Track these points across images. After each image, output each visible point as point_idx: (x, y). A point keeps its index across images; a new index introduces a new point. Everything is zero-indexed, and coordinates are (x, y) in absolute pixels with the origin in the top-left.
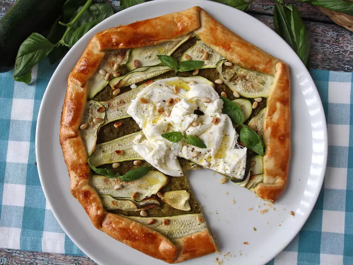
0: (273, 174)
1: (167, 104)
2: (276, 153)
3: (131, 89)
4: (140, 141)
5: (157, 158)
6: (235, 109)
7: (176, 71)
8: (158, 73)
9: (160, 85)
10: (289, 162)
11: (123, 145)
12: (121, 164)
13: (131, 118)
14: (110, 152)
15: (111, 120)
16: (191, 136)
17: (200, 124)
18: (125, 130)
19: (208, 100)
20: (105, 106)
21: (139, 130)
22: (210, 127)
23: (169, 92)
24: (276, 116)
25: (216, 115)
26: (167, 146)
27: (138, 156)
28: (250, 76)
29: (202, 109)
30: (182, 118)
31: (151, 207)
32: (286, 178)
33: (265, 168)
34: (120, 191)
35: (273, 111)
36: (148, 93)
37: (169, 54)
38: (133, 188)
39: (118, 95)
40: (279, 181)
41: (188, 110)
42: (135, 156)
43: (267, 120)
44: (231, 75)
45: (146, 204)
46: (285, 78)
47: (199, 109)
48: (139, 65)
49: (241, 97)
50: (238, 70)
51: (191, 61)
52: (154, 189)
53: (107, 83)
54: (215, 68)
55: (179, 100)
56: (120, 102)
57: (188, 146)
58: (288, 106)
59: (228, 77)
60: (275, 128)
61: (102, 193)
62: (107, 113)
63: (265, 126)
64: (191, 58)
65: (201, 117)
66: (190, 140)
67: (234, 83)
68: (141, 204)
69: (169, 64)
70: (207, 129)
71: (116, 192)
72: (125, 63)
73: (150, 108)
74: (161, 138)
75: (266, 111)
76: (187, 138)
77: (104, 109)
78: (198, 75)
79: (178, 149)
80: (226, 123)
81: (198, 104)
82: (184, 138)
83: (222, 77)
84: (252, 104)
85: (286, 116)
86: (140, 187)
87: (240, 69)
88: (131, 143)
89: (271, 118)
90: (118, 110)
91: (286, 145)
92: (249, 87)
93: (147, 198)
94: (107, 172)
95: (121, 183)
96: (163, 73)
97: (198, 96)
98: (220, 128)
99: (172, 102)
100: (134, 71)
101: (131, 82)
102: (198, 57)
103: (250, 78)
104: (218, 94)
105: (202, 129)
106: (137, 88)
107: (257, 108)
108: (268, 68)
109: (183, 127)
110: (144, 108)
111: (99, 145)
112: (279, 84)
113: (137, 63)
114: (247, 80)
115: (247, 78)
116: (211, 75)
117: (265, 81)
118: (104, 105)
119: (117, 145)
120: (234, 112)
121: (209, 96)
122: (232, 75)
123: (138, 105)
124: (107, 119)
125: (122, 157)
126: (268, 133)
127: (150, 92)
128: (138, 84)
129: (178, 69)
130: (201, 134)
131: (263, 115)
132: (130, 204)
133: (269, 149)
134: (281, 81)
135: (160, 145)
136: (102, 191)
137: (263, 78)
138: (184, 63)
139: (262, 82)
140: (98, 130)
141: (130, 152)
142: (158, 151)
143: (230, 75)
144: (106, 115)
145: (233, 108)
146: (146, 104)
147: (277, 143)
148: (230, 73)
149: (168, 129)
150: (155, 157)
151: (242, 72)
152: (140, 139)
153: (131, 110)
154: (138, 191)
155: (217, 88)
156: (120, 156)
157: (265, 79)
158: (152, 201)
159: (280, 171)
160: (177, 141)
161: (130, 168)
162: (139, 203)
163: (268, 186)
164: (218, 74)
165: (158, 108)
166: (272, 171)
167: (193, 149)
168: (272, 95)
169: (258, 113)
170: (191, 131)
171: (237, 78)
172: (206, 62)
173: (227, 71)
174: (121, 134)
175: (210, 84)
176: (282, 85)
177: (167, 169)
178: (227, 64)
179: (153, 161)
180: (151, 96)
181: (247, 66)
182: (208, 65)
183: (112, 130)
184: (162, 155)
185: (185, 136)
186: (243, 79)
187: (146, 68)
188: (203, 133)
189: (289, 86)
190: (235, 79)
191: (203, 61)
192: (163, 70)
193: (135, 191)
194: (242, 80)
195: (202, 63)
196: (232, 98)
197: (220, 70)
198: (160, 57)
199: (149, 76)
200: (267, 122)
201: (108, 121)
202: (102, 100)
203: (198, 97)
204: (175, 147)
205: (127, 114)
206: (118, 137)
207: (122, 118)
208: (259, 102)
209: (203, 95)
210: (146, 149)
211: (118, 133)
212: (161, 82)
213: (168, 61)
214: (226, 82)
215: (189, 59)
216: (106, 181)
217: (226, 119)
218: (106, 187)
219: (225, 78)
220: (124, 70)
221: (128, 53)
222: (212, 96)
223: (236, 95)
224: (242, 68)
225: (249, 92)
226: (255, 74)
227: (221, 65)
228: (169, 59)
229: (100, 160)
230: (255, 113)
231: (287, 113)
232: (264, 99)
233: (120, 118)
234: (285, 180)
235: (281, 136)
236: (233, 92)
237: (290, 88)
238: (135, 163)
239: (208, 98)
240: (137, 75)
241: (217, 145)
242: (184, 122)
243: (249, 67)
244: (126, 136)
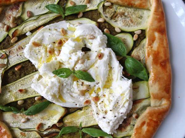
0: (158, 98)
1: (57, 45)
2: (160, 78)
3: (27, 36)
4: (38, 79)
5: (51, 94)
6: (118, 43)
7: (63, 16)
8: (48, 20)
9: (49, 29)
10: (171, 84)
11: (25, 84)
12: (25, 101)
13: (29, 61)
14: (15, 92)
15: (13, 65)
16: (79, 71)
17: (86, 60)
18: (25, 71)
19: (92, 37)
20: (7, 53)
21: (36, 71)
22: (96, 62)
23: (56, 34)
24: (156, 45)
25: (100, 50)
26: (59, 82)
28: (128, 12)
29: (89, 46)
30: (69, 56)
31: (54, 135)
32: (171, 99)
33: (151, 93)
34: (27, 123)
35: (152, 40)
36: (39, 38)
37: (56, 3)
38: (37, 120)
39: (16, 42)
40: (165, 103)
41: (74, 47)
42: (36, 93)
43: (148, 49)
44: (111, 13)
45: (49, 133)
46: (160, 10)
47: (86, 47)
48: (31, 15)
49: (122, 32)
50: (117, 8)
51: (75, 6)
52: (54, 120)
53: (7, 33)
54: (97, 10)
55: (66, 41)
56: (19, 48)
57: (78, 81)
58: (165, 34)
59: (109, 16)
60: (156, 56)
61: (12, 126)
62: (9, 59)
63: (147, 55)
64: (75, 4)
65: (89, 53)
66: (78, 75)
67: (114, 21)
68: (45, 133)
69: (55, 11)
70: (94, 64)
71: (24, 124)
72: (19, 15)
73: (43, 51)
74: (53, 75)
75: (146, 41)
76: (76, 74)
77: (6, 56)
78: (82, 17)
79: (69, 84)
80: (110, 57)
81: (85, 41)
82: (73, 74)
83: (103, 15)
84: (133, 36)
85: (165, 44)
86: (43, 118)
87: (119, 7)
88: (31, 82)
89: (152, 47)
90: (18, 56)
91: (168, 70)
92: (128, 22)
93: (50, 128)
94: (12, 109)
95: (26, 117)
96: (52, 19)
97: (82, 34)
98: (105, 62)
99: (61, 43)
100: (28, 20)
101: (26, 30)
102: (81, 2)
103: (128, 14)
104: (101, 31)
105: (89, 65)
106: (31, 35)
107: (137, 40)
108: (143, 2)
109: (71, 65)
110: (38, 51)
111: (5, 86)
112: (156, 16)
113: (30, 13)
114: (126, 16)
115: (126, 14)
116: (94, 16)
117: (142, 16)
118: (6, 52)
119: (20, 85)
120: (118, 45)
121: (93, 33)
122: (112, 14)
123: (31, 49)
124: (9, 63)
125: (25, 95)
126: (150, 61)
127: (41, 36)
128: (32, 31)
129: (64, 14)
130: (89, 69)
131: (144, 45)
132: (36, 134)
133: (152, 75)
134: (157, 13)
135: (52, 82)
136: (11, 125)
137: (140, 13)
138: (69, 9)
139: (139, 16)
140: (2, 74)
141: (31, 90)
142: (51, 88)
143: (110, 13)
144: (8, 61)
145: (116, 42)
146: (38, 47)
147: (159, 68)
148: (110, 12)
149: (60, 67)
150: (49, 93)
151: (121, 10)
152: (38, 78)
153: (26, 54)
154: (42, 122)
155: (100, 26)
156: (23, 94)
157: (142, 14)
158: (54, 130)
159: (164, 93)
160: (67, 77)
161: (33, 103)
162: (43, 133)
163: (156, 109)
164: (100, 13)
165: (48, 50)
166: (158, 94)
167: (83, 83)
168: (150, 27)
169: (139, 44)
170: (79, 67)
171: (117, 15)
172: (88, 5)
173: (107, 10)
174: (22, 75)
175: (93, 24)
176: (158, 17)
177: (64, 101)
178: (107, 4)
179: (49, 98)
180: (42, 40)
181: (124, 4)
182: (90, 7)
183: (14, 73)
184: (55, 91)
185: (74, 72)
186: (123, 16)
187: (37, 17)
188: (90, 68)
189: (164, 17)
190: (116, 17)
191: (86, 4)
192: (52, 16)
193: (39, 122)
194: (121, 17)
195: (85, 7)
196: (115, 34)
197: (101, 10)
199: (40, 23)
200: (148, 51)
201: (10, 65)
202: (4, 49)
203: (82, 36)
204: (67, 83)
205: (25, 58)
206: (20, 78)
207: (22, 61)
208: (139, 34)
209: (87, 33)
210: (41, 86)
211: (20, 75)
212: (50, 26)
213: (54, 8)
214: (107, 20)
215: (73, 4)
216: (14, 116)
217: (110, 53)
218: (15, 121)
219: (107, 17)
220: (19, 21)
221: (21, 6)
222: (95, 33)
223: (117, 30)
224: (121, 6)
225: (129, 27)
226: (132, 10)
227: (101, 6)
228: (55, 6)
229: (7, 98)
230: (136, 44)
231: (165, 41)
232: (143, 31)
233: (20, 62)
234: (169, 101)
235: (162, 62)
236: (115, 28)
237: (165, 18)
238: (36, 99)
239: (92, 35)
240: (30, 23)
241: (104, 77)
243: (126, 4)
244: (26, 76)
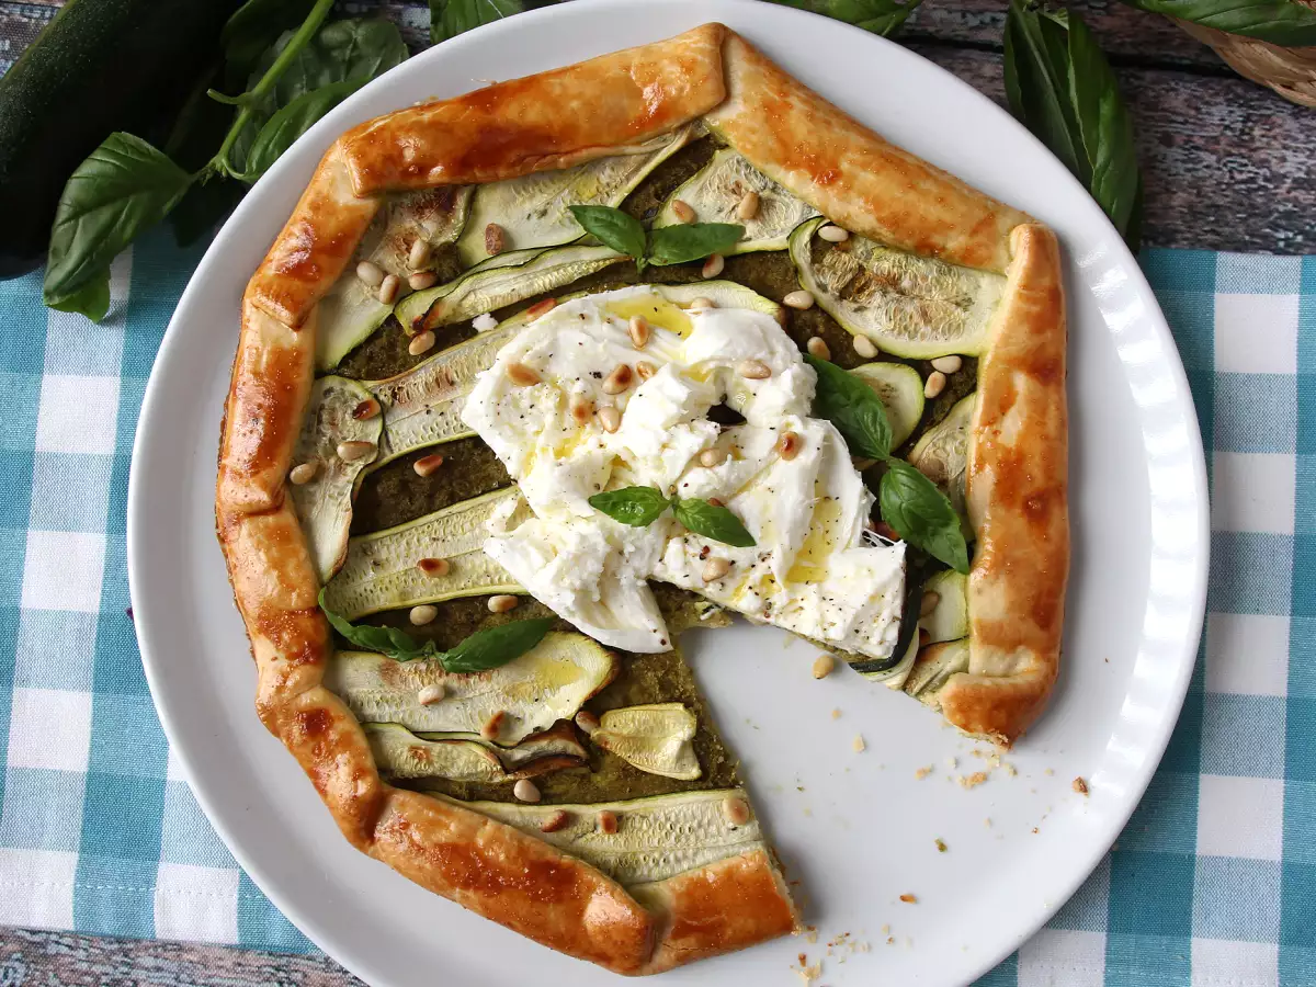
0: (1003, 640)
1: (608, 384)
2: (1016, 562)
3: (475, 333)
4: (511, 523)
5: (572, 584)
6: (858, 402)
7: (641, 264)
8: (573, 272)
9: (582, 316)
10: (1064, 591)
11: (450, 538)
12: (442, 608)
13: (477, 441)
14: (401, 567)
15: (405, 450)
16: (697, 503)
17: (730, 456)
18: (454, 484)
19: (759, 369)
20: (382, 397)
21: (507, 483)
22: (767, 467)
23: (611, 341)
24: (1013, 426)
25: (788, 425)
26: (609, 539)
27: (504, 579)
28: (916, 276)
29: (737, 402)
30: (664, 437)
31: (554, 766)
32: (1055, 655)
33: (973, 616)
34: (441, 709)
35: (1001, 405)
36: (537, 348)
37: (614, 202)
38: (487, 695)
39: (429, 353)
40: (1027, 667)
41: (684, 406)
42: (492, 582)
43: (982, 438)
44: (844, 274)
45: (533, 754)
46: (1046, 282)
47: (729, 404)
48: (503, 243)
49: (883, 356)
50: (869, 254)
51: (694, 226)
52: (566, 701)
53: (388, 311)
54: (786, 251)
55: (650, 372)
56: (437, 380)
57: (686, 541)
58: (1059, 384)
59: (833, 282)
60: (1010, 471)
61: (374, 717)
62: (388, 423)
63: (973, 462)
64: (695, 216)
65: (735, 430)
66: (691, 516)
67: (855, 306)
68: (519, 755)
69: (613, 239)
70: (757, 476)
71: (426, 712)
72: (450, 236)
73: (547, 401)
74: (588, 511)
75: (975, 407)
76: (683, 511)
77: (377, 408)
78: (721, 277)
79: (648, 551)
80: (827, 451)
81: (724, 383)
82: (670, 511)
83: (809, 280)
84: (924, 380)
85: (1052, 426)
86: (512, 693)
87: (877, 252)
88: (477, 531)
89: (996, 433)
90: (428, 412)
91: (1053, 531)
92: (911, 317)
93: (539, 734)
94: (388, 638)
95: (441, 681)
96: (591, 271)
97: (720, 354)
98: (804, 471)
99: (626, 378)
100: (486, 266)
101: (473, 308)
102: (720, 211)
103: (915, 285)
104: (795, 346)
105: (738, 477)
106: (495, 328)
107: (941, 395)
108: (979, 245)
109: (667, 472)
110: (525, 403)
111: (360, 540)
112: (1025, 307)
113: (494, 237)
114: (902, 293)
115: (906, 283)
116: (769, 276)
117: (971, 296)
118: (377, 392)
119: (428, 539)
120: (859, 411)
121: (761, 355)
122: (849, 276)
123: (500, 393)
124: (388, 441)
125: (446, 584)
126: (983, 486)
127: (545, 343)
128: (501, 314)
129: (648, 255)
130: (735, 495)
131: (966, 421)
132: (477, 755)
133: (987, 547)
134: (1033, 294)
135: (583, 538)
136: (371, 710)
137: (962, 283)
138: (670, 235)
139: (959, 299)
140: (354, 484)
141: (474, 566)
142: (578, 559)
143: (839, 273)
144: (385, 431)
145: (854, 396)
146: (529, 388)
147: (1019, 523)
148: (839, 266)
149: (613, 478)
150: (567, 581)
151: (884, 263)
152: (509, 515)
153: (474, 411)
154: (505, 708)
155: (795, 324)
156: (436, 579)
157: (972, 287)
158: (559, 744)
159: (1030, 628)
160: (646, 522)
161: (473, 622)
162: (509, 751)
163: (987, 682)
164: (797, 271)
165: (573, 402)
166: (1001, 627)
167: (707, 549)
168: (997, 347)
169: (947, 415)
170: (697, 484)
171: (867, 285)
172: (751, 228)
173: (828, 259)
174: (441, 497)
175: (766, 308)
176: (1035, 309)
177: (611, 623)
178: (828, 234)
179: (558, 599)
180: (549, 356)
181: (902, 243)
182: (760, 239)
183: (407, 485)
184: (591, 574)
185: (675, 502)
186: (890, 289)
187: (529, 256)
188: (742, 490)
189: (1060, 313)
190: (861, 290)
191: (741, 224)
192: (591, 259)
193: (494, 708)
194: (885, 293)
195: (736, 232)
196: (851, 362)
197: (802, 256)
198: (579, 212)
199: (541, 283)
200: (980, 446)
201: (392, 451)
202: (371, 376)
203: (721, 359)
204: (638, 543)
205: (462, 426)
206: (430, 511)
207: (445, 438)
208: (950, 372)
209: (740, 351)
210: (531, 549)
211: (431, 497)
212: (585, 304)
213: (610, 226)
214: (826, 299)
215: (687, 218)
216: (387, 672)
217: (826, 438)
218: (389, 696)
219: (823, 288)
220: (448, 265)
221: (461, 202)
222: (772, 353)
223: (863, 347)
224: (886, 247)
225: (911, 338)
226: (931, 271)
227: (805, 237)
228: (615, 221)
229: (364, 594)
230: (935, 412)
231: (1052, 410)
232: (968, 363)
233: (435, 441)
234: (1049, 660)
235: (1033, 499)
236: (853, 338)
237: (1063, 318)
238: (493, 603)
239: (759, 362)
240: (497, 279)
241: (792, 532)
242: (668, 453)
243: (909, 243)
244: (458, 505)
